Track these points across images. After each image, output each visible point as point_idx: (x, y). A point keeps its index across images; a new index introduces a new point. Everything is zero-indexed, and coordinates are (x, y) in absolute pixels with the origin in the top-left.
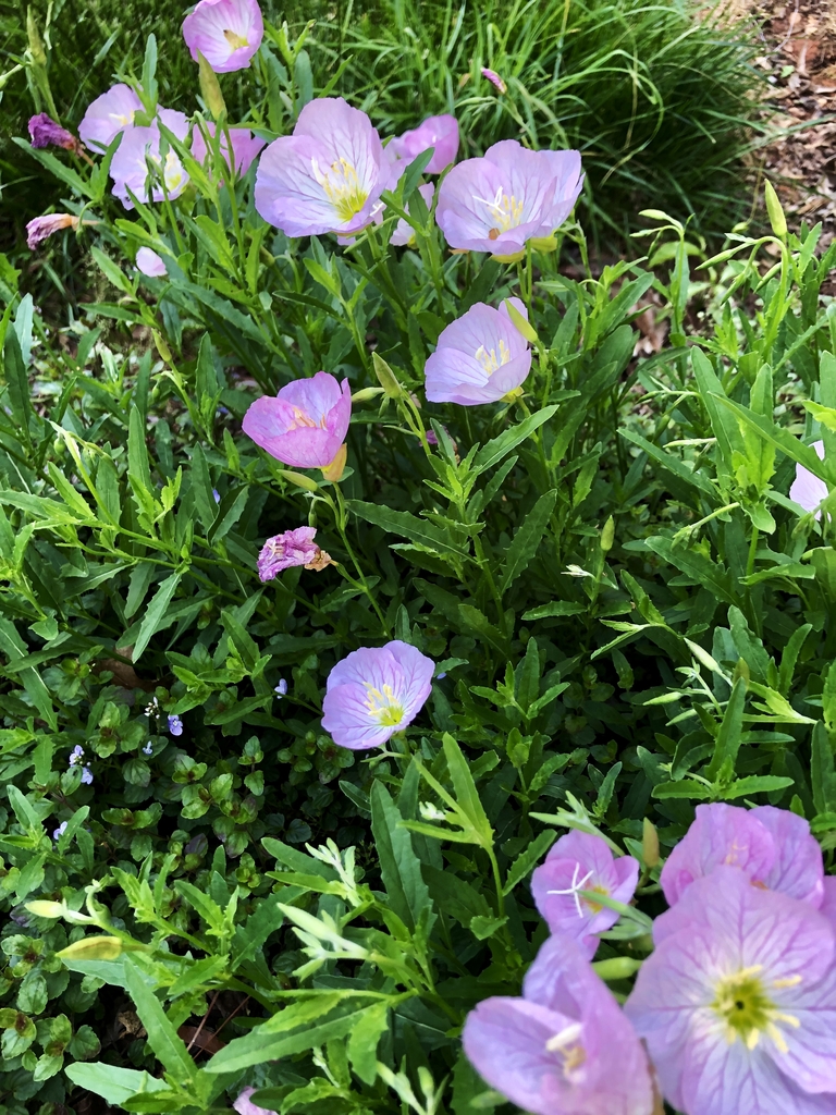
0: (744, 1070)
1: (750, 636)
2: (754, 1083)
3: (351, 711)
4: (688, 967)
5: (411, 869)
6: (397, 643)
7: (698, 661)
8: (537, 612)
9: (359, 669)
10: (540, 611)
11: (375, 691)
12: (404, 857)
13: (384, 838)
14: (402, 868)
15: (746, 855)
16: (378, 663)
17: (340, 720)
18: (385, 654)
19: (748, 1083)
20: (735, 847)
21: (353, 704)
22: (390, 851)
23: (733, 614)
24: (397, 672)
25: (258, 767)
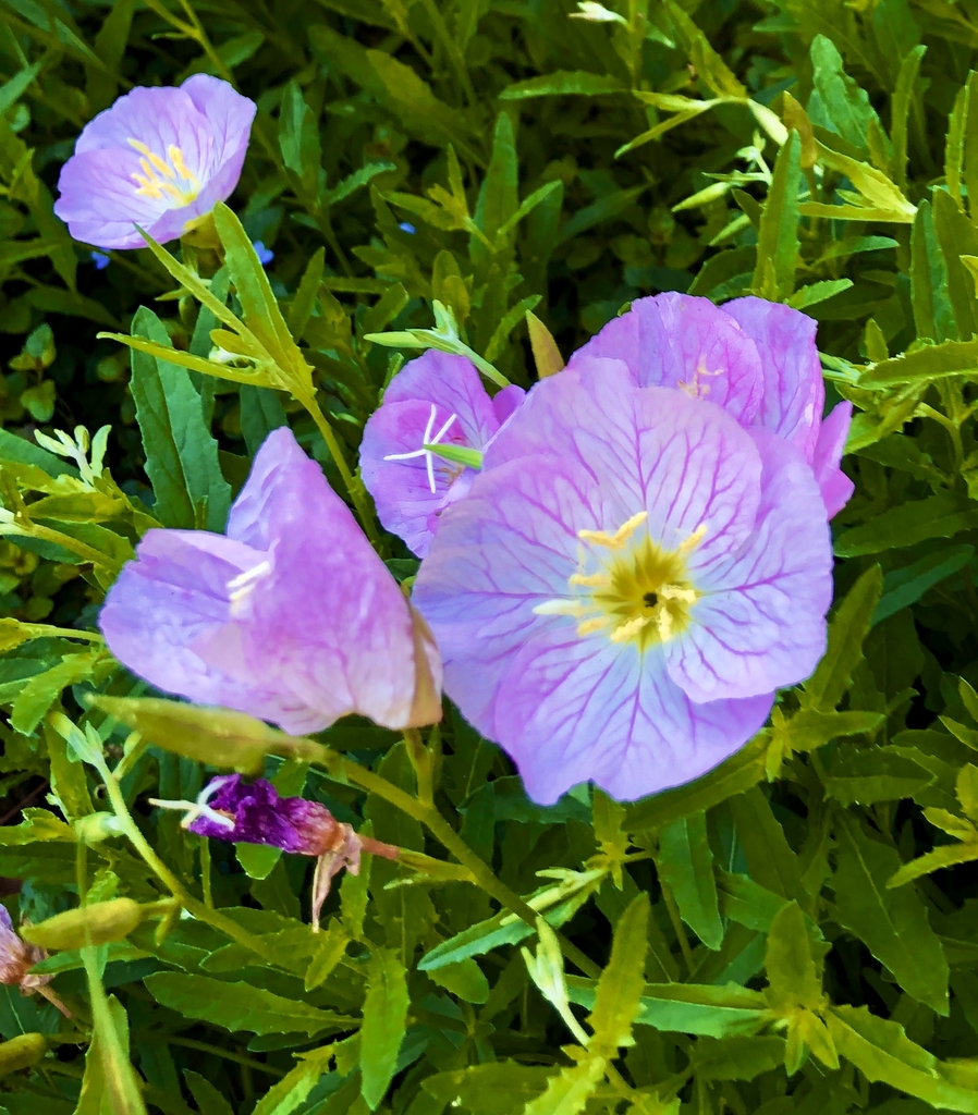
0: (629, 688)
1: (848, 85)
2: (637, 705)
3: (113, 196)
4: (547, 530)
5: (203, 456)
6: (200, 80)
7: (764, 134)
8: (530, 87)
9: (135, 129)
10: (538, 86)
11: (154, 157)
12: (191, 437)
13: (155, 406)
14: (187, 456)
15: (724, 383)
16: (167, 115)
17: (89, 207)
18: (178, 99)
19: (630, 705)
20: (703, 370)
21: (122, 184)
22: (166, 428)
23: (820, 47)
24: (201, 132)
25: (48, 373)
